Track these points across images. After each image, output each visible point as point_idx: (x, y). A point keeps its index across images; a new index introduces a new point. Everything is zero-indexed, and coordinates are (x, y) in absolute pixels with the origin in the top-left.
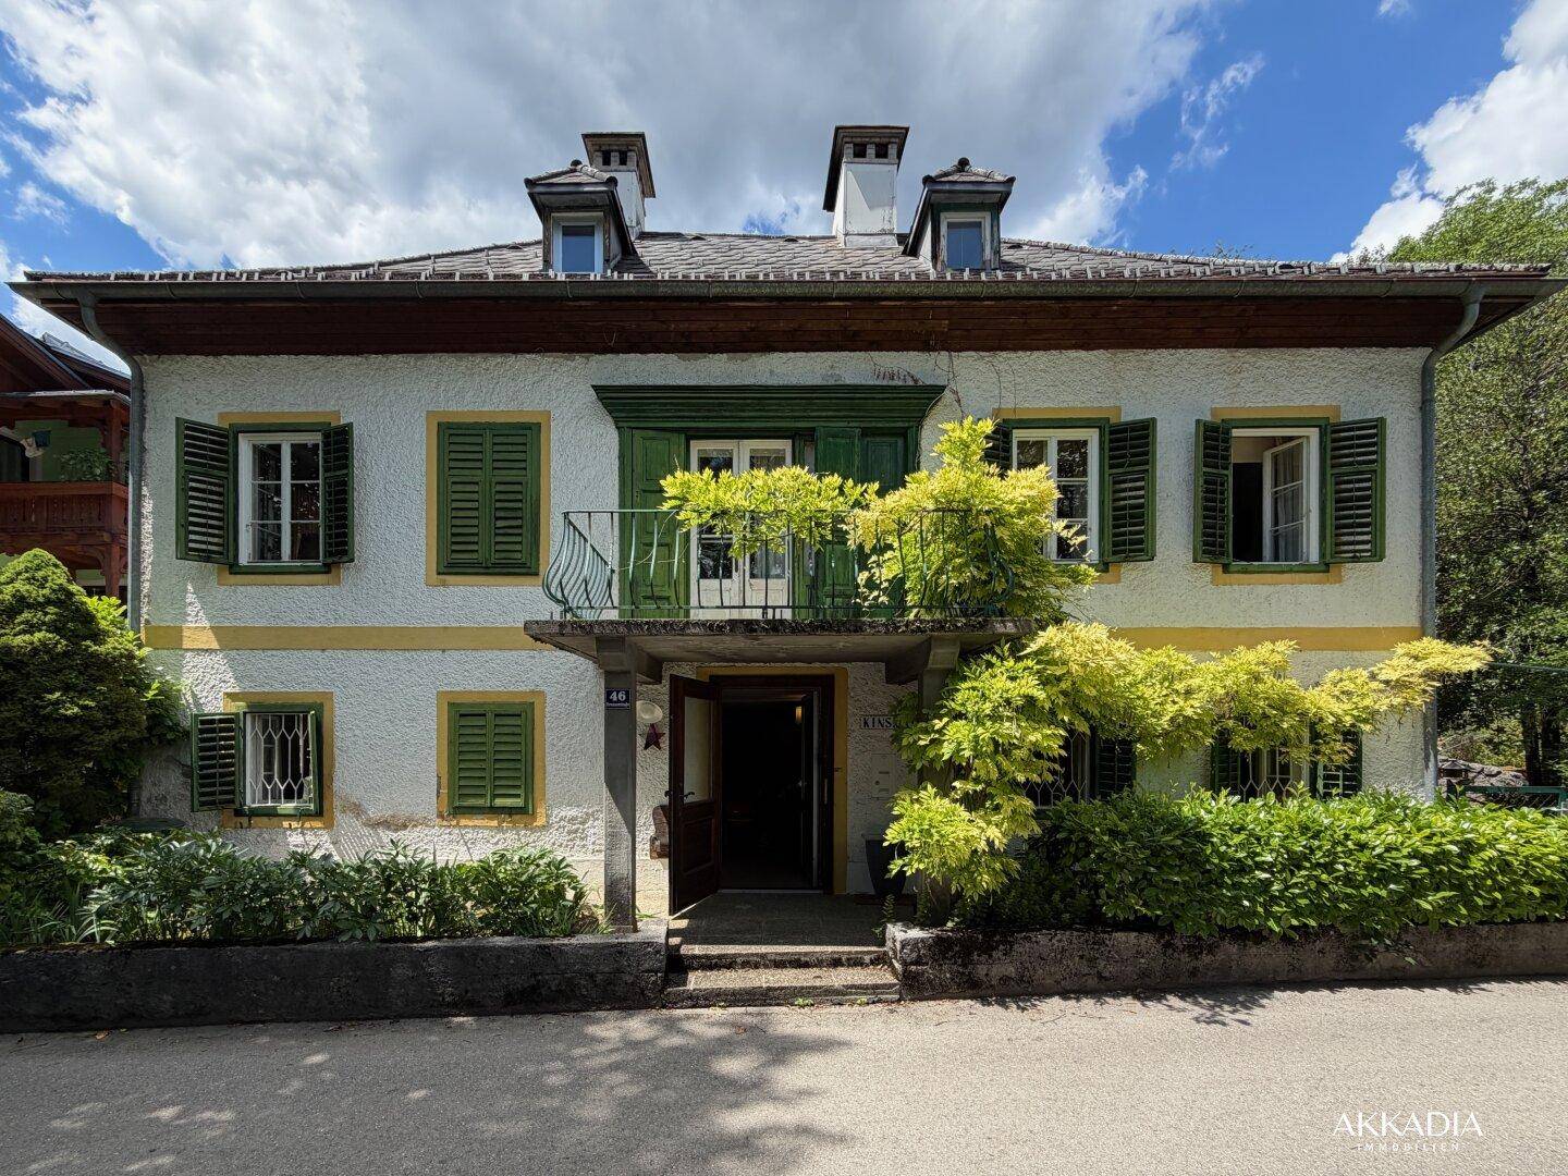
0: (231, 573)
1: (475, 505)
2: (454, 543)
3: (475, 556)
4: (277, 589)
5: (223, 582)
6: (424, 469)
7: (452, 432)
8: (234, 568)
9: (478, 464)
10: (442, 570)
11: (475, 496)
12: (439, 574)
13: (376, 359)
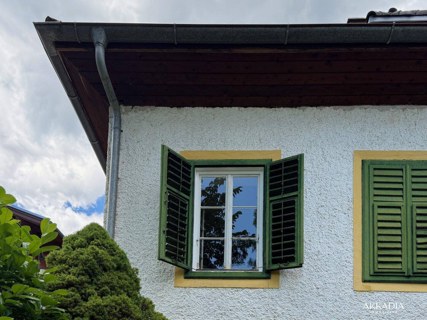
0: (185, 278)
1: (398, 225)
2: (380, 256)
3: (399, 266)
4: (223, 291)
5: (179, 285)
6: (351, 197)
7: (377, 167)
8: (187, 274)
9: (399, 193)
10: (368, 278)
11: (398, 218)
12: (364, 281)
13: (310, 111)
